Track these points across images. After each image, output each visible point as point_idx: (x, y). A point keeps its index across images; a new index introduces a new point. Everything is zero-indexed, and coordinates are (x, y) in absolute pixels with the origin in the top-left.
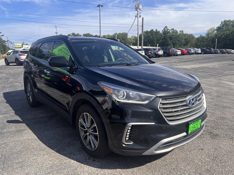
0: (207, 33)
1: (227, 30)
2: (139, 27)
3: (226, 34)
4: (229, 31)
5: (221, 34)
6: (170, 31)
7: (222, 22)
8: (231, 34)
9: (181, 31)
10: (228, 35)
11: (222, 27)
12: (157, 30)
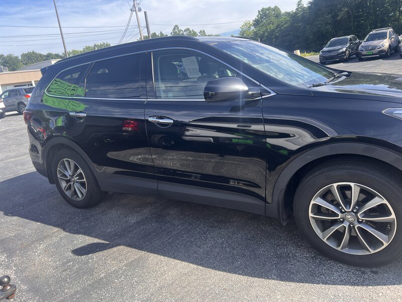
0: (241, 32)
1: (269, 24)
2: (141, 29)
3: (269, 31)
4: (273, 24)
5: (262, 30)
6: (184, 33)
7: (259, 12)
8: (276, 29)
9: (201, 31)
10: (273, 31)
11: (261, 19)
12: (163, 33)
